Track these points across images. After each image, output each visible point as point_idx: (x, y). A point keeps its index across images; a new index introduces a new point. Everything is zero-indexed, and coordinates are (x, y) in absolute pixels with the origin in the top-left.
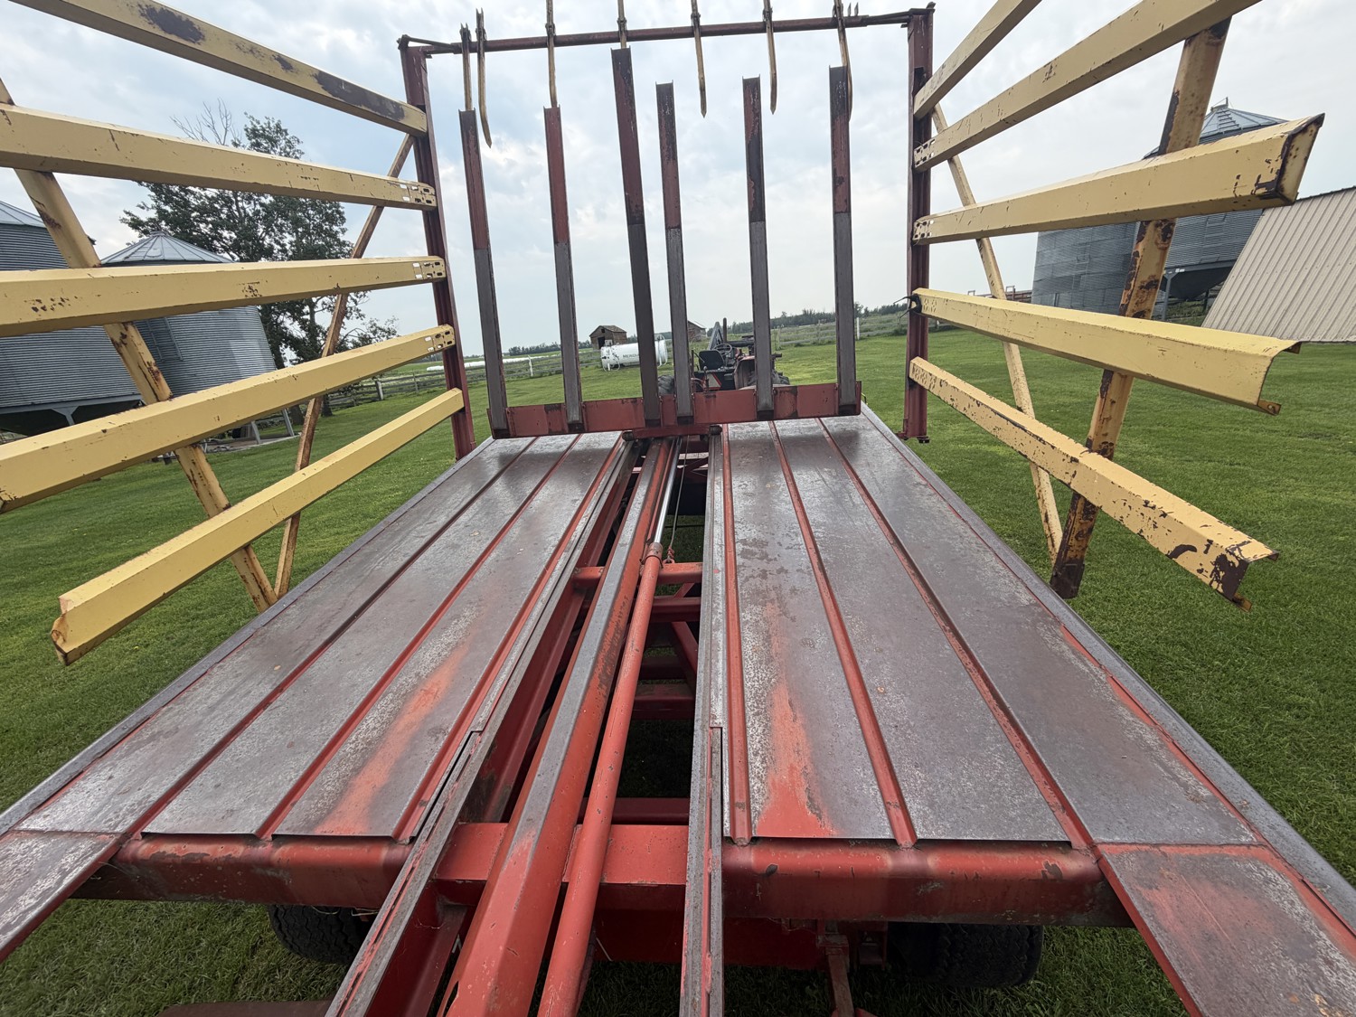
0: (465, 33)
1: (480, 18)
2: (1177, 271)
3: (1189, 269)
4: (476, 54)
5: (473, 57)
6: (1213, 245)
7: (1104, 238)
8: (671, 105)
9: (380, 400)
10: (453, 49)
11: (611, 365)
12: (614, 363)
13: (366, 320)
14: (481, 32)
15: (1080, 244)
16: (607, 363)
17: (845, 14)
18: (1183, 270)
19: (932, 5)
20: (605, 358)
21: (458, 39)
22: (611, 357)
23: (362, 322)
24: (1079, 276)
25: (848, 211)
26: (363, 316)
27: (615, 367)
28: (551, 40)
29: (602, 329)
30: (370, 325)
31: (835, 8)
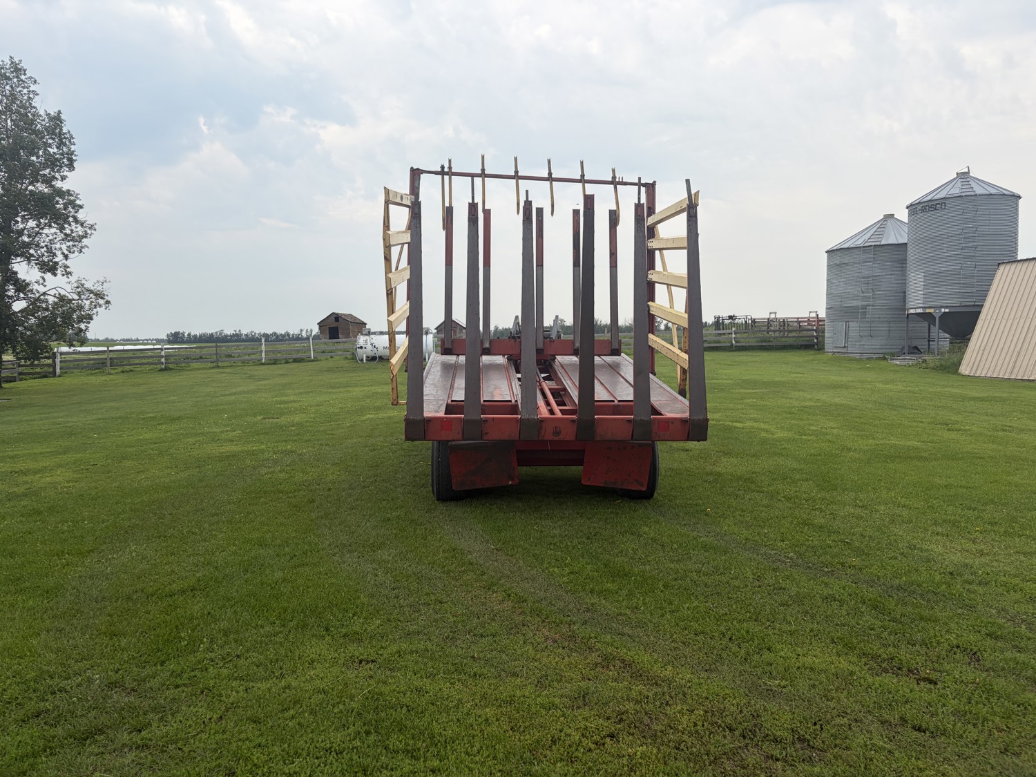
0: (443, 167)
1: (450, 161)
2: (943, 310)
3: (953, 310)
4: (448, 177)
5: (446, 177)
6: (969, 291)
7: (884, 273)
8: (542, 216)
9: (54, 374)
10: (436, 173)
11: (367, 357)
12: (372, 354)
13: (73, 279)
14: (450, 168)
15: (863, 277)
16: (362, 354)
17: (617, 180)
18: (947, 310)
19: (655, 182)
20: (361, 348)
21: (439, 170)
22: (369, 347)
23: (68, 280)
24: (864, 307)
25: (616, 267)
26: (70, 273)
27: (373, 359)
28: (483, 175)
29: (336, 317)
30: (76, 285)
31: (613, 177)
